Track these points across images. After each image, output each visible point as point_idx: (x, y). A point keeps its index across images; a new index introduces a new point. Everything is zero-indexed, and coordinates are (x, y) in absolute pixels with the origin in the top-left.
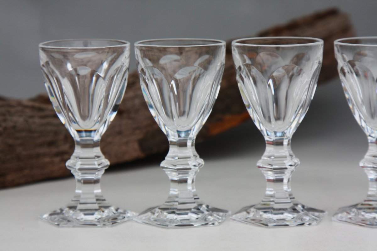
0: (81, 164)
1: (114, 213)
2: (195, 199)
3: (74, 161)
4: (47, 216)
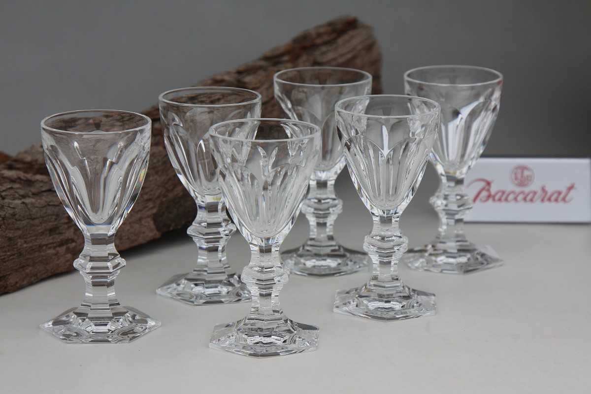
4: (50, 323)
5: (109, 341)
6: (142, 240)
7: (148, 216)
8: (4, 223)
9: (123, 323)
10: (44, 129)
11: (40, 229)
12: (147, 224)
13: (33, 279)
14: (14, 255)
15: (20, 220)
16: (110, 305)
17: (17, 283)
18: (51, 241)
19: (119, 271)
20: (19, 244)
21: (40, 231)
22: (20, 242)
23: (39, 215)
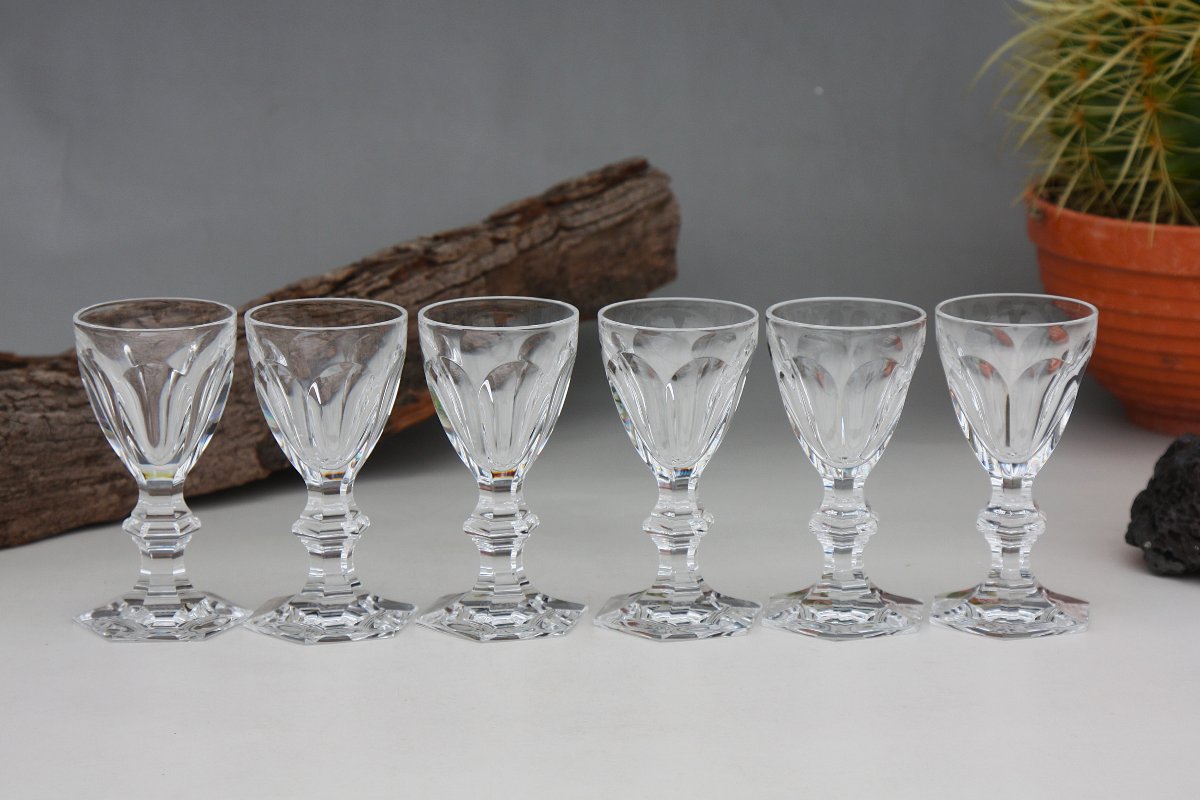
0: (150, 530)
1: (210, 613)
2: (353, 585)
3: (137, 522)
4: (88, 616)
5: (176, 639)
6: (235, 480)
7: (249, 446)
8: (7, 445)
9: (197, 613)
10: (78, 325)
11: (69, 456)
12: (245, 457)
13: (52, 528)
14: (23, 491)
15: (34, 441)
16: (178, 588)
17: (23, 532)
18: (85, 475)
19: (190, 537)
20: (31, 477)
21: (69, 459)
22: (33, 473)
23: (67, 435)
